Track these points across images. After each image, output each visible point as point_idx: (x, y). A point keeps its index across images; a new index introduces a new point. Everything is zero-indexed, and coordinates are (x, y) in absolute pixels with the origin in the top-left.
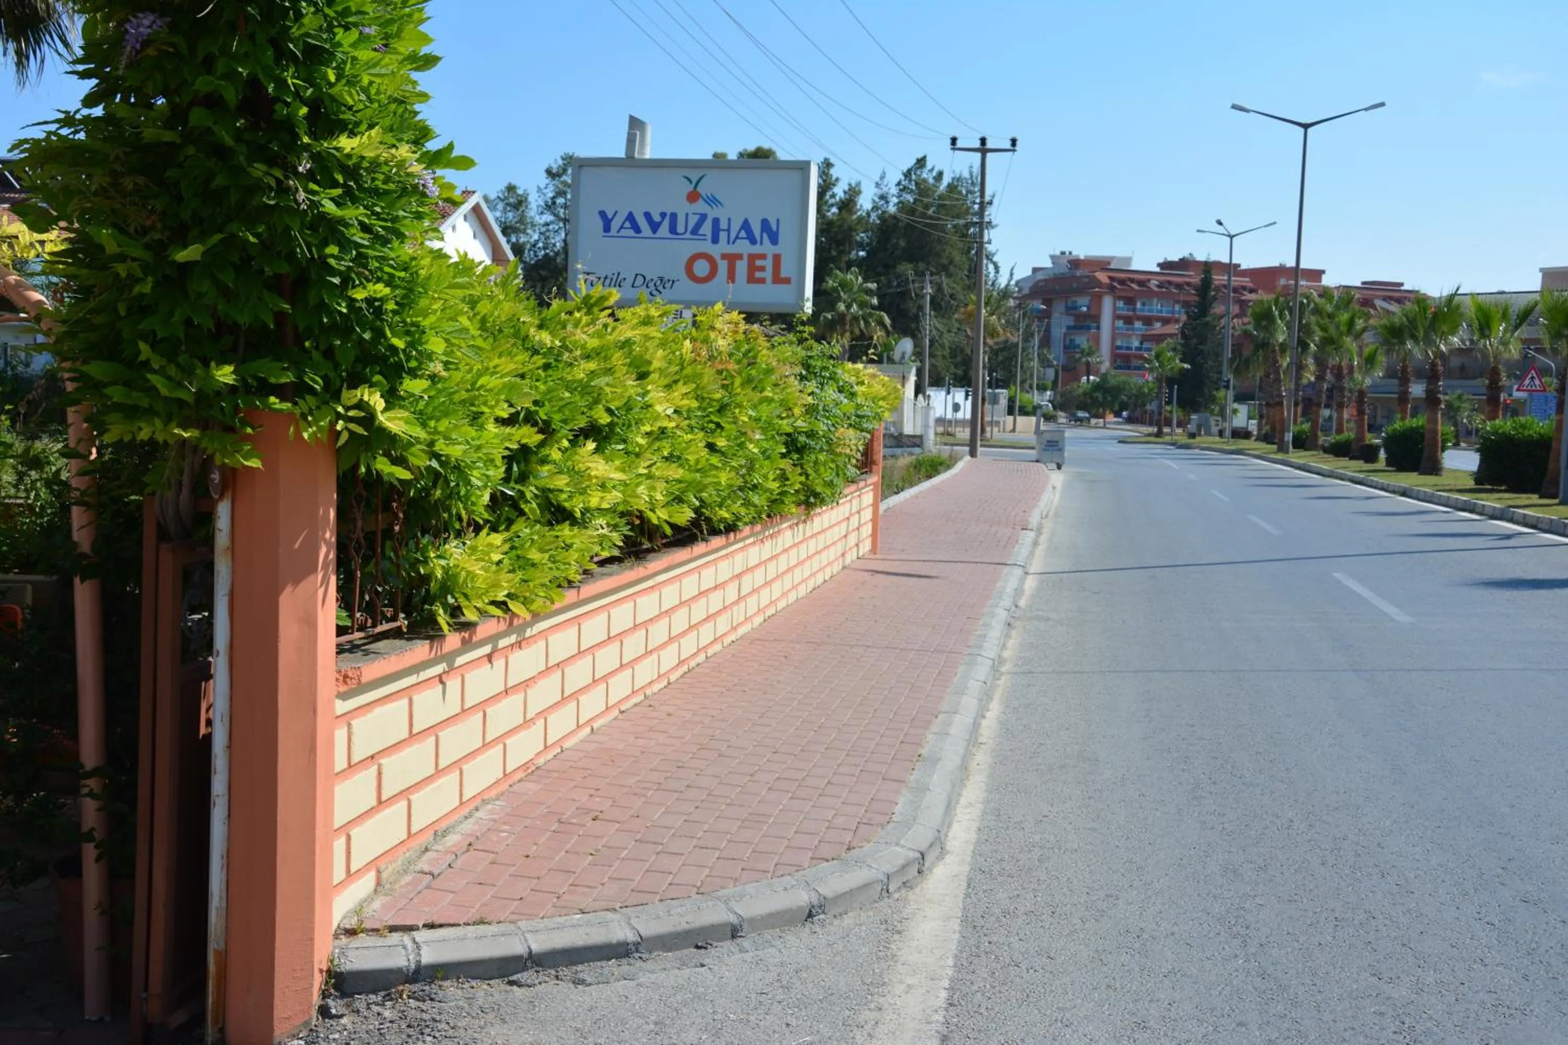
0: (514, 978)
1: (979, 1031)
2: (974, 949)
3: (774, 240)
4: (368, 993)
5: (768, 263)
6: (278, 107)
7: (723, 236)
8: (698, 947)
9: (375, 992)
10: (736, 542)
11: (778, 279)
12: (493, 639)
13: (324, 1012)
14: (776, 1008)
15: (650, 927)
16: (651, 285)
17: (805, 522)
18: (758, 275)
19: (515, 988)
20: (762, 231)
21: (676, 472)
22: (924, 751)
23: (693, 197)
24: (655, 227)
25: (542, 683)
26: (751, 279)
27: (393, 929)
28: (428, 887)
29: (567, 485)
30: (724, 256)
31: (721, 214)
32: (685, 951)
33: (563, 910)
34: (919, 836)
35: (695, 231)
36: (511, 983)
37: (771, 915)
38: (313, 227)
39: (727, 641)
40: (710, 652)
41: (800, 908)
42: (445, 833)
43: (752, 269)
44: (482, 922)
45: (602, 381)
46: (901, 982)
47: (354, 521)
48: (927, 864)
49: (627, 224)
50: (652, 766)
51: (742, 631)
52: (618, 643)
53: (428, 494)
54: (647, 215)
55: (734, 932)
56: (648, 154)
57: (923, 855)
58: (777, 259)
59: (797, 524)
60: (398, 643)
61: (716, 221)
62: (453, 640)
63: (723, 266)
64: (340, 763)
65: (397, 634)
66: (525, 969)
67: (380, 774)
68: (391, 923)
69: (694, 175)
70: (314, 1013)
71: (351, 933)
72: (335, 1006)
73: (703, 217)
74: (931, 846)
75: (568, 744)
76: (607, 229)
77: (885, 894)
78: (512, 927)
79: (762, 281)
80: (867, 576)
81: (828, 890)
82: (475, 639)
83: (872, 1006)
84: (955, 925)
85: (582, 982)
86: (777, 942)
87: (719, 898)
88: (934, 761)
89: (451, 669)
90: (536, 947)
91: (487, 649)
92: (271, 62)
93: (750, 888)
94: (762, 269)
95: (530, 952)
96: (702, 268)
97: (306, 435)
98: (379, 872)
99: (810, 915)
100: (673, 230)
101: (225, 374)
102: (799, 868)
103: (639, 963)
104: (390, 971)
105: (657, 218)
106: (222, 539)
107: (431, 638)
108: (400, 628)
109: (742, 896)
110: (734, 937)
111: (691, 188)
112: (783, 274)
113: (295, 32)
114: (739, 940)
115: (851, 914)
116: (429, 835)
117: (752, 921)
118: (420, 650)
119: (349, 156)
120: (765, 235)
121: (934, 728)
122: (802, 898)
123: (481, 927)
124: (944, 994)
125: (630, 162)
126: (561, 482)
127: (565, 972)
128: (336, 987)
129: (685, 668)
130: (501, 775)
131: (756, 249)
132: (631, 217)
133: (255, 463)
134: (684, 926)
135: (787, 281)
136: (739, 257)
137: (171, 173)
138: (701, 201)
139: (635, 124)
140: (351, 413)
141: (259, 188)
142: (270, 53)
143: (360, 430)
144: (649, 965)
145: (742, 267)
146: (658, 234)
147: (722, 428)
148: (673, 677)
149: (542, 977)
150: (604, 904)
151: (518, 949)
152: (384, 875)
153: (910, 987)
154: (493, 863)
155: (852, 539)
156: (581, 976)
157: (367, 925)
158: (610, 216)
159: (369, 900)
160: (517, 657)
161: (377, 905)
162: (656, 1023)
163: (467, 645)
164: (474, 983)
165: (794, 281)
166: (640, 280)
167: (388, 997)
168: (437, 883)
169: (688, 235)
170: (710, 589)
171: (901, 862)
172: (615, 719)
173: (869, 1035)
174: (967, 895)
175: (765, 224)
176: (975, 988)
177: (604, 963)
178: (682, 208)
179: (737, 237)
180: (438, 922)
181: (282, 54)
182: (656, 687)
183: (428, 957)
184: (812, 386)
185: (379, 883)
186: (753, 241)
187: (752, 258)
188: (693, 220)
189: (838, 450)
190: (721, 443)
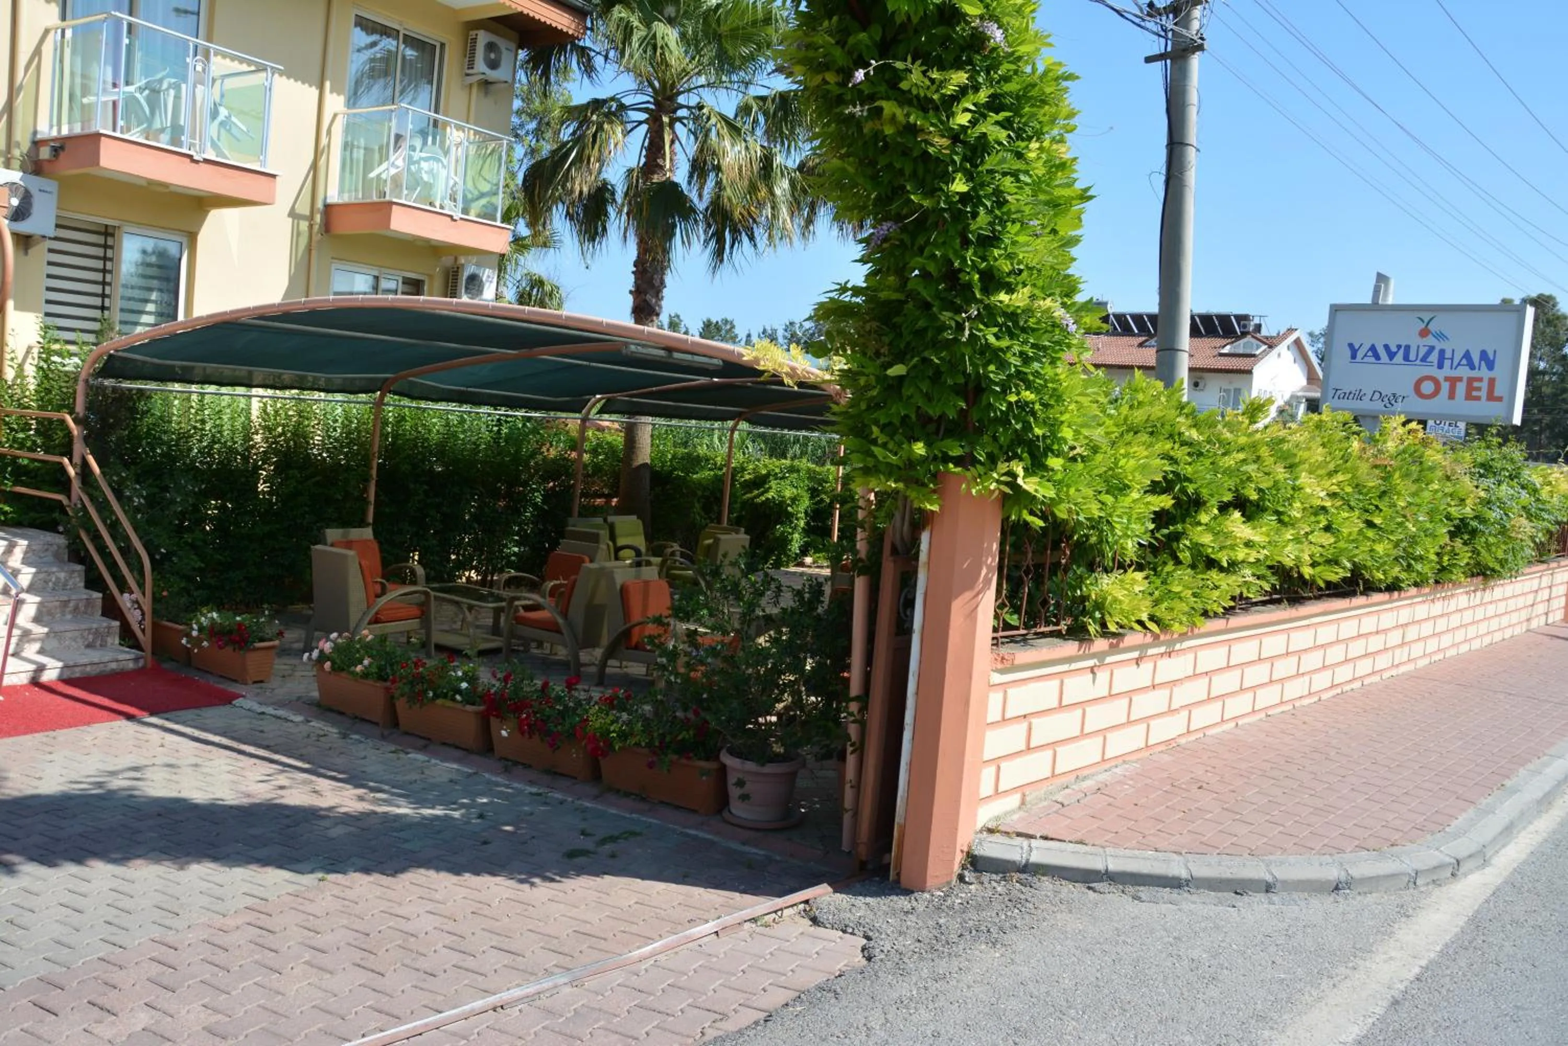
0: (1092, 885)
1: (1430, 1005)
2: (1466, 943)
3: (1491, 366)
4: (992, 872)
5: (1484, 385)
6: (961, 276)
7: (1447, 363)
8: (1236, 893)
9: (996, 873)
10: (1400, 599)
11: (1491, 397)
12: (1142, 647)
13: (961, 878)
14: (1273, 949)
15: (1202, 870)
16: (1386, 399)
17: (1484, 590)
18: (1475, 393)
19: (1091, 892)
20: (1481, 359)
21: (1327, 539)
22: (1508, 783)
23: (1424, 333)
24: (1391, 355)
25: (1187, 685)
26: (1469, 397)
27: (1019, 835)
28: (1056, 812)
29: (1212, 541)
30: (1447, 379)
31: (1447, 346)
32: (1225, 894)
33: (1141, 846)
34: (1462, 847)
35: (1424, 359)
36: (1089, 888)
37: (1300, 882)
38: (982, 353)
39: (1386, 675)
40: (1367, 681)
41: (1329, 881)
42: (1085, 778)
43: (1470, 388)
44: (1081, 842)
45: (1251, 468)
46: (1385, 953)
47: (1025, 553)
48: (1462, 870)
49: (1370, 353)
50: (1266, 758)
51: (1403, 669)
52: (1269, 665)
53: (1087, 539)
54: (1386, 347)
55: (1268, 888)
56: (1390, 301)
57: (1458, 862)
58: (1492, 382)
59: (1474, 591)
60: (1055, 640)
61: (1442, 352)
62: (1101, 644)
63: (1445, 386)
64: (993, 715)
65: (1057, 634)
66: (1101, 881)
67: (1030, 729)
68: (1020, 830)
69: (1426, 316)
70: (955, 878)
71: (991, 831)
72: (969, 876)
73: (1432, 349)
74: (1470, 856)
75: (1210, 732)
76: (1354, 356)
77: (1411, 885)
78: (1101, 850)
79: (1478, 398)
80: (1547, 639)
81: (1356, 872)
82: (1121, 645)
83: (1351, 965)
84: (1462, 921)
85: (1138, 898)
86: (1302, 904)
87: (1263, 861)
88: (1515, 791)
89: (1102, 665)
90: (1112, 867)
91: (1136, 654)
92: (958, 246)
93: (1292, 859)
94: (1479, 389)
95: (1107, 870)
96: (1428, 387)
97: (974, 491)
98: (1024, 795)
99: (1337, 888)
100: (1406, 358)
101: (919, 449)
102: (1341, 851)
103: (1186, 895)
104: (1008, 862)
105: (1394, 349)
106: (923, 557)
107: (1082, 641)
108: (1060, 631)
109: (1282, 863)
110: (1267, 891)
111: (1423, 326)
112: (1497, 393)
113: (973, 227)
114: (1270, 895)
115: (1374, 895)
116: (1072, 777)
117: (1284, 882)
118: (1071, 647)
119: (1008, 306)
120: (1483, 363)
121: (1530, 766)
122: (1333, 874)
123: (1080, 846)
124: (1417, 970)
125: (1375, 307)
126: (1207, 539)
127: (1130, 889)
128: (972, 864)
129: (1339, 691)
130: (1143, 745)
131: (1475, 374)
132: (1373, 349)
133: (935, 508)
134: (1228, 875)
135: (1500, 399)
136: (1460, 379)
137: (897, 320)
138: (1430, 336)
139: (1382, 279)
140: (1003, 479)
141: (943, 328)
142: (958, 241)
143: (1007, 490)
144: (1194, 898)
145: (1461, 388)
146: (1395, 360)
147: (1381, 510)
148: (1325, 696)
149: (1112, 889)
150: (1173, 848)
151: (1099, 865)
152: (1028, 799)
153: (1391, 958)
154: (1110, 805)
155: (1541, 609)
156: (1141, 894)
157: (1001, 828)
158: (1357, 347)
159: (1013, 812)
160: (1163, 663)
161: (1015, 817)
162: (1175, 938)
163: (1114, 649)
164: (1063, 882)
165: (1505, 399)
166: (1377, 396)
167: (1004, 879)
168: (1064, 810)
169: (1418, 362)
170: (1371, 633)
171: (1435, 863)
172: (1261, 720)
173: (1334, 985)
174: (1487, 901)
175: (1484, 354)
176: (1448, 972)
177: (1161, 889)
178: (1415, 341)
179: (1459, 364)
180: (1050, 836)
181: (966, 243)
182: (1306, 702)
183: (1035, 858)
184: (1489, 482)
185: (1023, 803)
186: (1472, 367)
187: (1471, 380)
188: (1423, 351)
189: (1513, 535)
190: (1378, 521)
